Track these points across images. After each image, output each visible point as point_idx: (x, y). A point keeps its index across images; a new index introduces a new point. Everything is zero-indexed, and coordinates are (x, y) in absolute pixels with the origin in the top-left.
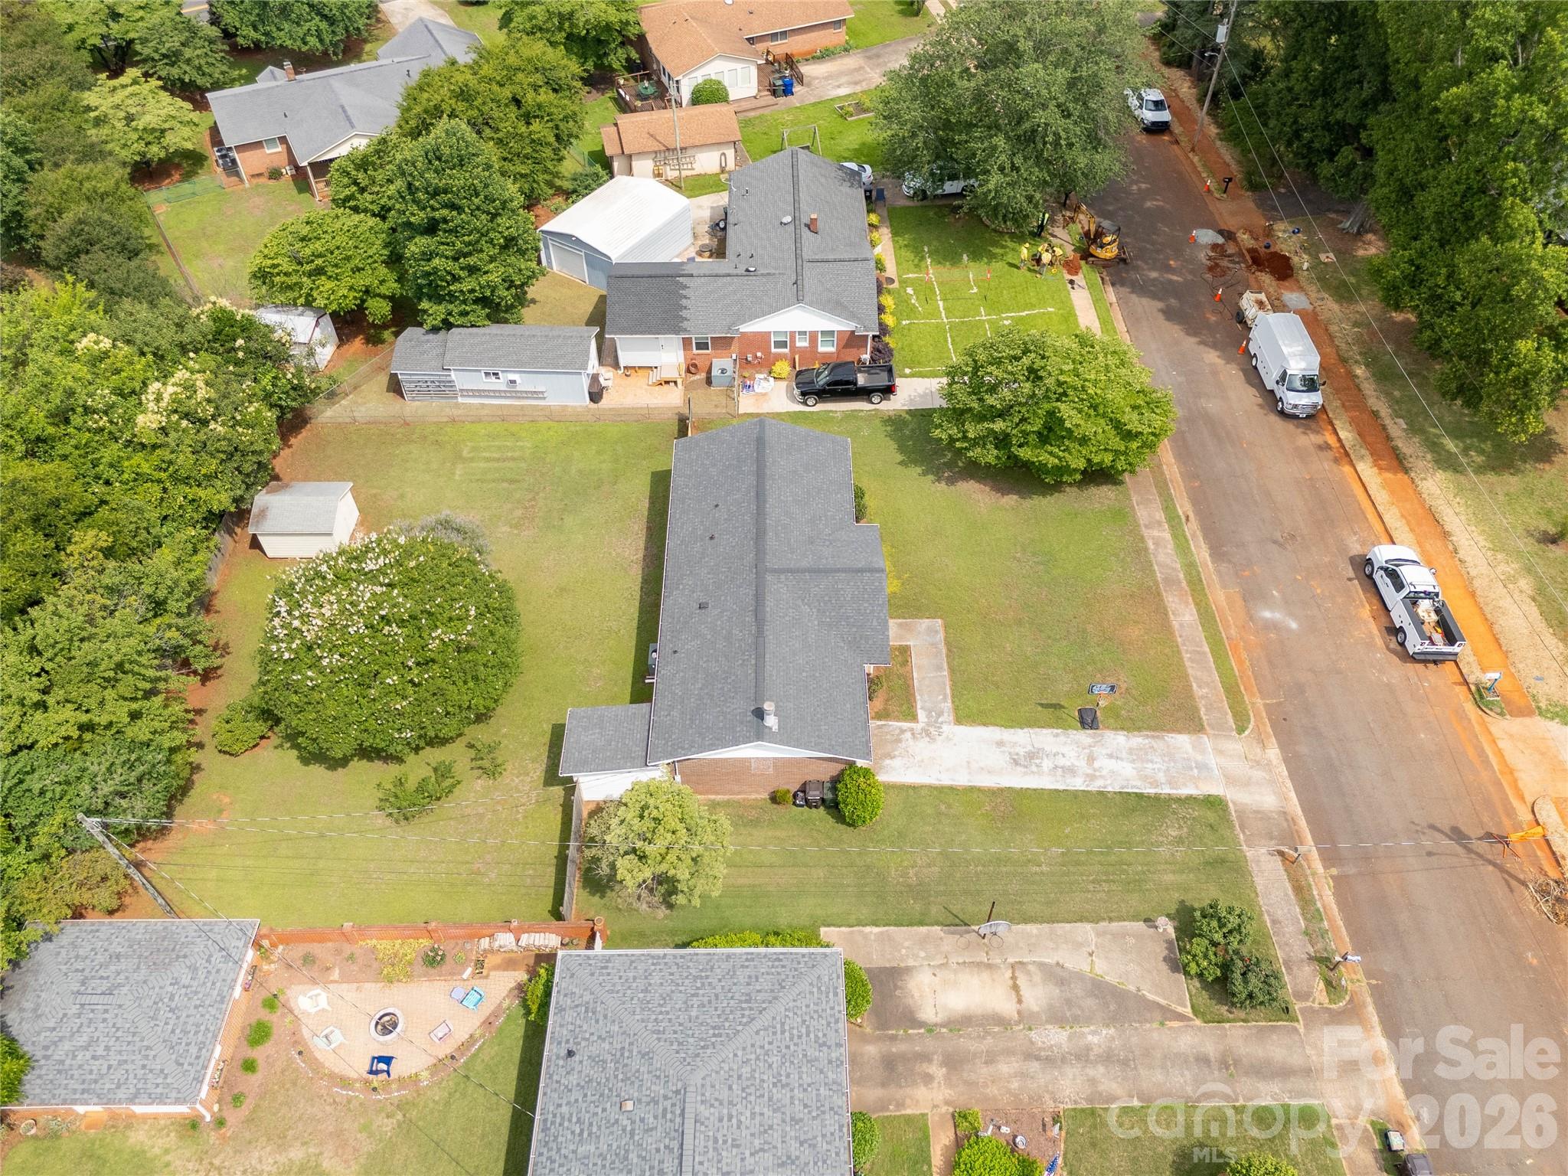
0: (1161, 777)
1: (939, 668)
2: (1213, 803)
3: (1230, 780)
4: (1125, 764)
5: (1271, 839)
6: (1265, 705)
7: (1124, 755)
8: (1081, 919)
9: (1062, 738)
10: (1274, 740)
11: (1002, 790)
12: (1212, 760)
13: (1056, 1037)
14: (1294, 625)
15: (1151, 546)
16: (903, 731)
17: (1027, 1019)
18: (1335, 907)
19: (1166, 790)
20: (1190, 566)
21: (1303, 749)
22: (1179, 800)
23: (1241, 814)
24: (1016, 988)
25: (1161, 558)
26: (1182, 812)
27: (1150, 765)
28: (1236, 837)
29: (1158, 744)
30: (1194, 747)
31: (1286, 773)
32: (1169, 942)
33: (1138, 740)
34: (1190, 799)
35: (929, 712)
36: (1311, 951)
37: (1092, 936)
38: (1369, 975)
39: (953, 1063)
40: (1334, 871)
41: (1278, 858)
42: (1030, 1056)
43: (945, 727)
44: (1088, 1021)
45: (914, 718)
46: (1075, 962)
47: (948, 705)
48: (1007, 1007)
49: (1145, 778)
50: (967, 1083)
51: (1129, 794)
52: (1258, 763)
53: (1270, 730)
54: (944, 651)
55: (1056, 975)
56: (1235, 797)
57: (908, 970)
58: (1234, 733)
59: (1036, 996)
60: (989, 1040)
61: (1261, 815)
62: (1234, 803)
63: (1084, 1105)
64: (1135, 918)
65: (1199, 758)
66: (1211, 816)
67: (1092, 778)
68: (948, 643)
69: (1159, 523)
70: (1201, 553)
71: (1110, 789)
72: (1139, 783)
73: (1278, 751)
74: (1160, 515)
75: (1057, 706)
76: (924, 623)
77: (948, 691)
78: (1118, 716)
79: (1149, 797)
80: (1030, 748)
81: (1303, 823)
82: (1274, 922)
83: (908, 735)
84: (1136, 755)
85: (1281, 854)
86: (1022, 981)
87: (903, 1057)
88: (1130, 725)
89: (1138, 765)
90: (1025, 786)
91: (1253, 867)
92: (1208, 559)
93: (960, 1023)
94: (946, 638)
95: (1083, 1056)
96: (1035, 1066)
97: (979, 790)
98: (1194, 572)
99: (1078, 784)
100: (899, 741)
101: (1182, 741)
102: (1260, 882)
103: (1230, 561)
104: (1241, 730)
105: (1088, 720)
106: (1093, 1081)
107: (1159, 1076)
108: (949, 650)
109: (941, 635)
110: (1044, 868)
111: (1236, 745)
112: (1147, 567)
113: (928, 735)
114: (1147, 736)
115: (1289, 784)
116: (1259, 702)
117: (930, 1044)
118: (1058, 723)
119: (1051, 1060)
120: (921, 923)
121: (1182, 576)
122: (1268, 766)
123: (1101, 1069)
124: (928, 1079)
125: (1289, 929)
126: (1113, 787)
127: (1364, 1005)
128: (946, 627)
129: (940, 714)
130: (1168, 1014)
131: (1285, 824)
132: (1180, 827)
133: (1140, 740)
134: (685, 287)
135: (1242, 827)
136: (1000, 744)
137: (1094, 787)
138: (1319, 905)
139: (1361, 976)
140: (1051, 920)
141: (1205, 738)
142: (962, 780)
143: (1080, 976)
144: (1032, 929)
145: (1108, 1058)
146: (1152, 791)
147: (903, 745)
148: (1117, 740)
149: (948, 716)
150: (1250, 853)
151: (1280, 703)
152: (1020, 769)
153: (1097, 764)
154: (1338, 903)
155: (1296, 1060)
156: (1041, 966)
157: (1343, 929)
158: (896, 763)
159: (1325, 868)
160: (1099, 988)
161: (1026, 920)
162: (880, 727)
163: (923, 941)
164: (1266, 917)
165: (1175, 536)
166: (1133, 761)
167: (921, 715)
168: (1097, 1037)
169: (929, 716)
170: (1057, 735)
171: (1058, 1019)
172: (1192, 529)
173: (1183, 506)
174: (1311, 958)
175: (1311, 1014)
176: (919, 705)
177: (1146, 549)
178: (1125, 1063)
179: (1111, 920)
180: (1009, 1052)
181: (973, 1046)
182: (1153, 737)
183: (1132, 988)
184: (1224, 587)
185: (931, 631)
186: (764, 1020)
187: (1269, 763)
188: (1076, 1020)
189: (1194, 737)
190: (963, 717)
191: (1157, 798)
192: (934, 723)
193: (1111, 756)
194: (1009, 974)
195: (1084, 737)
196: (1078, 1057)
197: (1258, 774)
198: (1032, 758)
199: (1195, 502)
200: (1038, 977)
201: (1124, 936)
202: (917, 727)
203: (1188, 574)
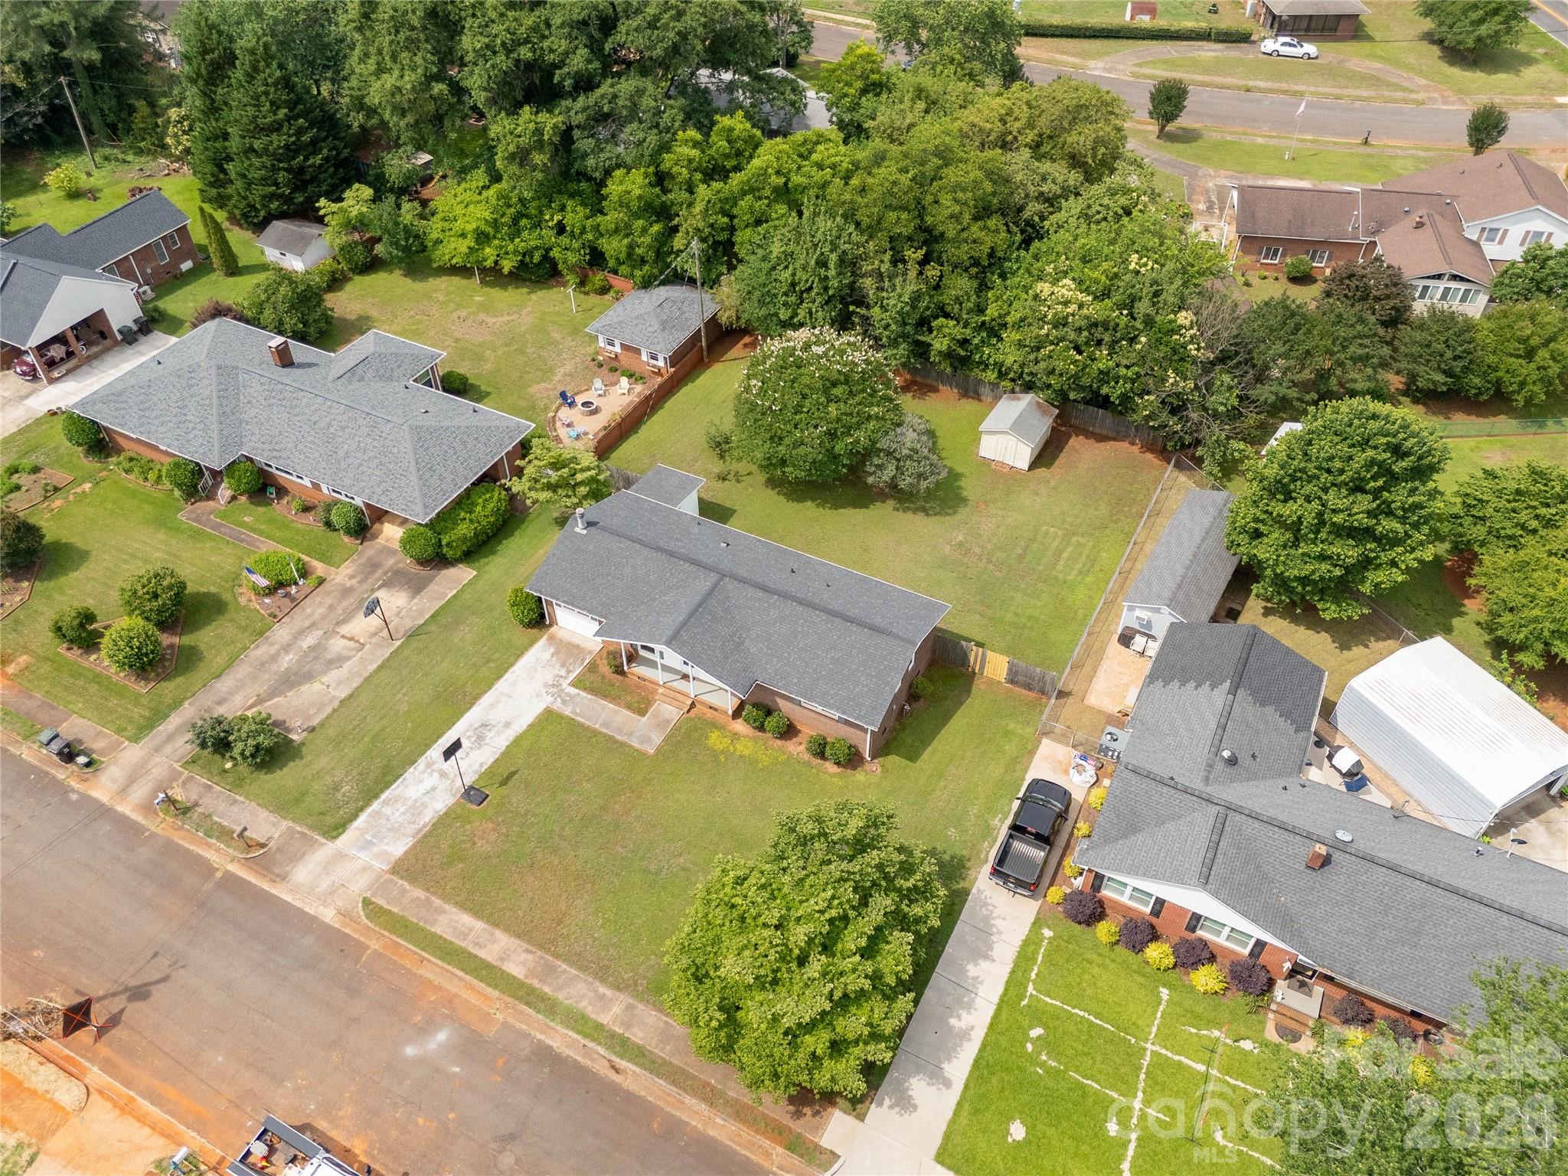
0: (387, 811)
1: (605, 724)
2: (335, 830)
3: (340, 856)
4: (419, 794)
5: (278, 849)
6: (368, 948)
7: (425, 799)
8: (351, 696)
9: (476, 767)
10: (337, 926)
11: (473, 705)
12: (365, 857)
13: (309, 641)
14: (410, 1051)
15: (602, 990)
16: (569, 672)
17: (329, 634)
18: (202, 853)
19: (375, 805)
20: (550, 1008)
21: (308, 941)
22: (362, 809)
23: (312, 842)
24: (351, 639)
25: (581, 987)
26: (352, 805)
27: (402, 810)
28: (301, 825)
29: (412, 829)
30: (386, 852)
31: (307, 909)
32: (289, 730)
33: (428, 817)
34: (355, 816)
35: (572, 697)
36: (199, 810)
37: (337, 694)
38: (154, 835)
39: (347, 593)
40: (219, 875)
41: (262, 841)
42: (313, 625)
43: (550, 699)
44: (298, 662)
45: (576, 683)
46: (331, 676)
47: (567, 711)
48: (345, 630)
49: (397, 799)
50: (330, 592)
51: (397, 778)
52: (332, 893)
53: (346, 931)
54: (619, 737)
55: (338, 661)
56: (328, 848)
57: (413, 597)
58: (368, 894)
59: (338, 646)
60: (340, 611)
61: (297, 858)
62: (322, 844)
63: (268, 634)
64: (322, 725)
65: (375, 849)
66: (329, 820)
67: (429, 765)
68: (622, 744)
69: (627, 1026)
70: (561, 1040)
71: (411, 770)
72: (397, 792)
73: (327, 920)
74: (637, 1036)
75: (504, 782)
76: (657, 739)
77: (579, 719)
78: (458, 818)
79: (382, 791)
80: (488, 741)
81: (265, 886)
82: (235, 801)
83: (563, 673)
84: (417, 807)
85: (263, 846)
86: (352, 644)
87: (373, 573)
88: (445, 821)
89: (410, 803)
90: (462, 720)
91: (273, 818)
92: (549, 1042)
93: (362, 606)
94: (630, 746)
95: (286, 648)
96: (307, 623)
97: (486, 692)
98: (542, 1006)
99: (432, 753)
100: (563, 665)
101: (398, 848)
102: (263, 814)
103: (528, 1059)
104: (367, 903)
105: (472, 795)
106: (272, 644)
107: (240, 676)
108: (616, 742)
109: (636, 744)
110: (400, 696)
111: (359, 886)
112: (578, 961)
113: (553, 686)
114: (425, 826)
115: (298, 904)
116: (374, 945)
117: (366, 586)
118: (490, 773)
119: (302, 632)
120: (432, 617)
121: (547, 989)
122: (324, 899)
123: (272, 652)
124: (351, 577)
125: (222, 807)
127: (146, 817)
128: (643, 754)
129: (564, 702)
130: (260, 700)
131: (277, 871)
132: (344, 795)
133: (427, 819)
134: (1213, 687)
135: (303, 835)
136: (507, 725)
137: (422, 762)
138: (214, 841)
139: (159, 831)
140: (367, 680)
141: (385, 868)
142: (501, 686)
143: (324, 673)
144: (373, 667)
145: (274, 658)
146: (383, 796)
147: (557, 666)
148: (442, 802)
149: (558, 706)
150: (285, 824)
151: (358, 961)
152: (477, 724)
153: (436, 775)
154: (201, 857)
155: (168, 749)
156: (349, 658)
157: (186, 845)
158: (547, 655)
159: (227, 872)
160: (309, 677)
161: (380, 668)
162: (583, 660)
163: (421, 613)
164: (241, 799)
165: (599, 1027)
166: (416, 801)
167: (574, 691)
168: (287, 660)
169: (568, 694)
170: (481, 765)
171: (316, 649)
172: (597, 1059)
173: (634, 1079)
174: (196, 805)
175: (174, 776)
176: (583, 694)
177: (603, 981)
178: (263, 664)
179: (335, 711)
180: (324, 618)
181: (345, 604)
182: (420, 830)
183: (289, 694)
184: (505, 1025)
185: (646, 740)
186: (413, 468)
187: (325, 904)
188: (306, 654)
189: (393, 860)
190: (549, 715)
191: (376, 796)
192: (559, 693)
193: (433, 789)
194: (362, 640)
195: (465, 781)
196: (289, 645)
197: (325, 884)
198: (479, 737)
199: (630, 1098)
200: (345, 653)
201: (319, 710)
202: (565, 684)
203: (542, 998)
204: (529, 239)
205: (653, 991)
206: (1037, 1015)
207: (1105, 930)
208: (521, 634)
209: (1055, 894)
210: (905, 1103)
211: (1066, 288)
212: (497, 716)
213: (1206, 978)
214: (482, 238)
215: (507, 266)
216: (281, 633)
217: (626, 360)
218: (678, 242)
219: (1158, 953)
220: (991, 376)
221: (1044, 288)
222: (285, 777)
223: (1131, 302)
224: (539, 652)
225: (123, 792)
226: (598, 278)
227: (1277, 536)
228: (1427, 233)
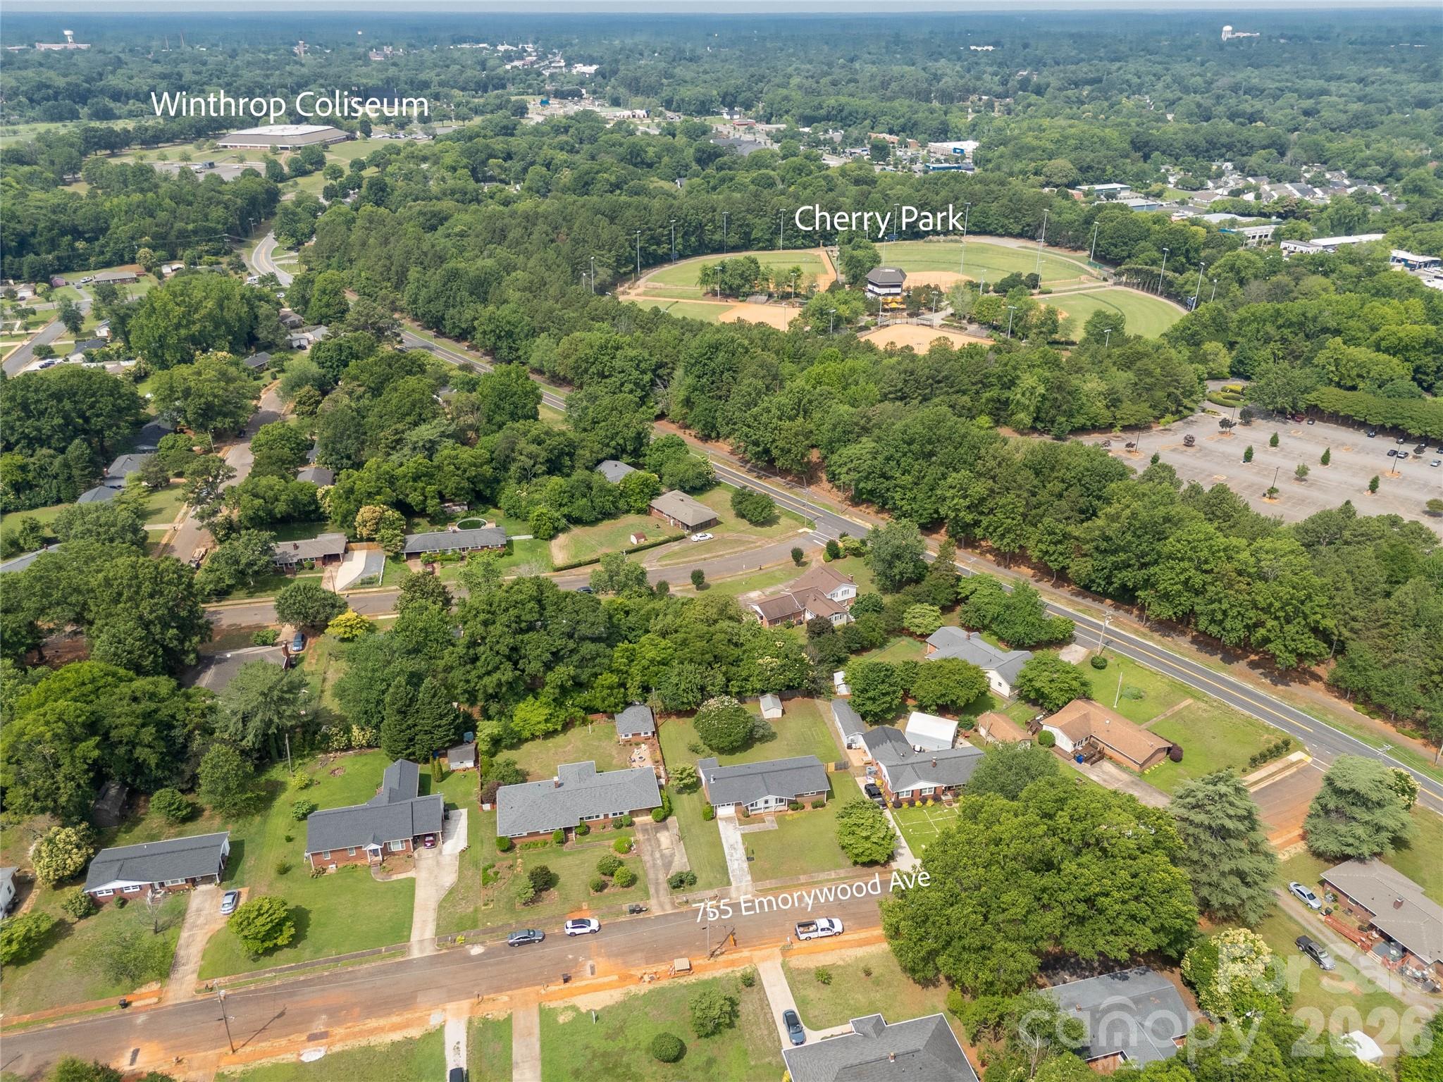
0: (735, 873)
1: (760, 829)
2: (729, 883)
3: (738, 888)
4: (737, 866)
5: (721, 894)
7: (740, 866)
8: (689, 859)
9: (742, 854)
11: (722, 843)
12: (743, 884)
13: (657, 855)
17: (661, 851)
19: (730, 874)
20: (820, 882)
22: (728, 877)
23: (726, 889)
24: (668, 848)
26: (725, 878)
27: (738, 871)
28: (719, 887)
29: (746, 873)
30: (746, 880)
32: (685, 873)
34: (729, 879)
36: (689, 900)
37: (684, 859)
39: (649, 840)
41: (716, 895)
42: (653, 852)
43: (739, 832)
44: (662, 861)
45: (740, 825)
46: (676, 858)
47: (747, 832)
48: (663, 846)
49: (734, 870)
50: (644, 842)
51: (727, 867)
55: (673, 855)
56: (732, 888)
57: (669, 831)
59: (667, 852)
60: (655, 845)
62: (730, 888)
63: (643, 860)
64: (692, 867)
65: (744, 881)
67: (730, 860)
72: (732, 869)
75: (753, 853)
76: (775, 825)
77: (752, 832)
78: (752, 865)
79: (727, 871)
80: (736, 848)
82: (696, 893)
83: (734, 824)
84: (741, 869)
85: (718, 896)
86: (670, 849)
87: (648, 832)
88: (750, 866)
89: (738, 869)
90: (724, 847)
91: (710, 890)
93: (658, 840)
94: (771, 830)
95: (654, 860)
96: (650, 852)
97: (721, 839)
99: (728, 857)
101: (749, 878)
102: (707, 891)
104: (756, 891)
105: (749, 859)
106: (648, 861)
107: (652, 871)
108: (767, 831)
111: (750, 889)
113: (735, 828)
118: (747, 853)
119: (652, 854)
120: (680, 832)
123: (651, 863)
124: (644, 836)
125: (694, 896)
126: (729, 863)
127: (677, 910)
128: (776, 830)
129: (744, 831)
130: (668, 872)
132: (719, 877)
133: (746, 869)
134: (886, 743)
135: (722, 889)
136: (737, 842)
137: (728, 860)
139: (686, 910)
140: (687, 854)
141: (750, 883)
142: (723, 836)
143: (673, 859)
144: (684, 851)
145: (654, 864)
146: (730, 872)
147: (731, 824)
148: (745, 865)
150: (715, 890)
152: (729, 846)
153: (735, 861)
155: (662, 895)
156: (675, 853)
158: (725, 823)
160: (670, 863)
162: (735, 819)
163: (676, 833)
165: (833, 879)
168: (659, 862)
169: (742, 828)
171: (662, 856)
174: (687, 899)
175: (672, 899)
176: (745, 826)
178: (653, 866)
179: (690, 863)
180: (653, 848)
181: (653, 842)
182: (748, 872)
183: (672, 868)
185: (773, 827)
188: (662, 859)
189: (750, 880)
190: (743, 835)
191: (728, 873)
192: (739, 829)
193: (739, 864)
194: (671, 847)
195: (744, 858)
197: (742, 894)
198: (734, 848)
200: (672, 852)
202: (738, 826)
204: (563, 715)
205: (838, 866)
206: (908, 827)
207: (905, 805)
208: (712, 822)
209: (890, 805)
210: (901, 855)
211: (768, 659)
212: (732, 841)
213: (930, 803)
214: (547, 721)
215: (559, 728)
216: (646, 858)
217: (637, 739)
218: (630, 691)
219: (918, 803)
220: (749, 694)
221: (760, 661)
222: (700, 882)
223: (787, 656)
224: (722, 825)
225: (663, 909)
226: (590, 717)
227: (869, 703)
228: (818, 602)
